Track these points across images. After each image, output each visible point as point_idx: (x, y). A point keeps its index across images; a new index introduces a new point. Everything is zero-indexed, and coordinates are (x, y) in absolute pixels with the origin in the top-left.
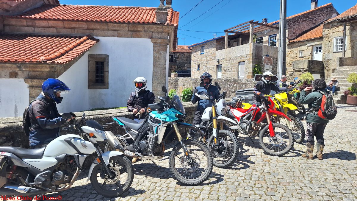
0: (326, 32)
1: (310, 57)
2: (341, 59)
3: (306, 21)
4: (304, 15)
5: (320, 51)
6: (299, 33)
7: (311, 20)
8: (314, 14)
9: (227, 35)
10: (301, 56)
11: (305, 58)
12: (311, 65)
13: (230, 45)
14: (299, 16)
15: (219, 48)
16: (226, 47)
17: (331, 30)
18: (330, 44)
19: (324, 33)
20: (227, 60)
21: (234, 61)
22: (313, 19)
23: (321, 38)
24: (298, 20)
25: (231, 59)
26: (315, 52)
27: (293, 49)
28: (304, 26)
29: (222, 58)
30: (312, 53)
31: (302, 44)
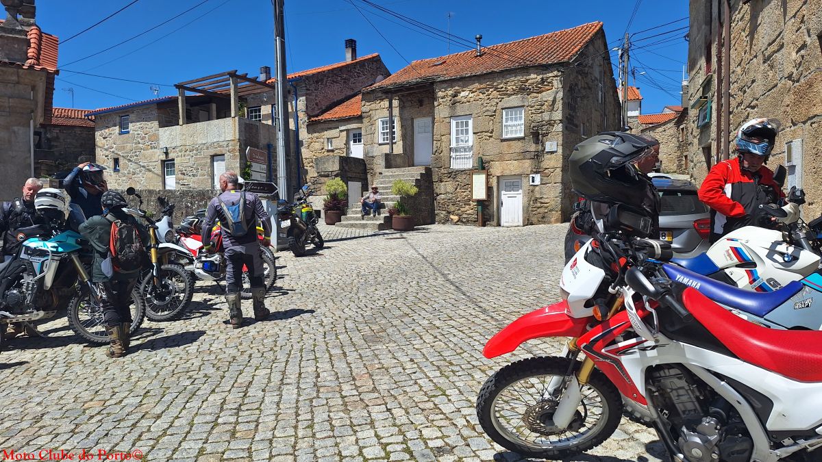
0: (366, 107)
1: (345, 150)
2: (387, 155)
3: (336, 82)
4: (333, 70)
5: (360, 141)
6: (326, 104)
7: (346, 81)
8: (350, 71)
9: (182, 94)
10: (330, 148)
11: (336, 151)
12: (344, 165)
13: (191, 118)
14: (324, 72)
15: (166, 122)
16: (181, 122)
17: (373, 106)
18: (373, 129)
19: (364, 109)
20: (185, 150)
21: (202, 153)
22: (349, 80)
23: (359, 118)
24: (322, 80)
25: (196, 149)
26: (352, 142)
27: (316, 135)
28: (335, 91)
29: (173, 145)
30: (347, 143)
31: (330, 126)
